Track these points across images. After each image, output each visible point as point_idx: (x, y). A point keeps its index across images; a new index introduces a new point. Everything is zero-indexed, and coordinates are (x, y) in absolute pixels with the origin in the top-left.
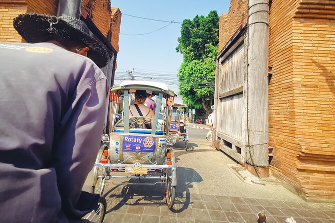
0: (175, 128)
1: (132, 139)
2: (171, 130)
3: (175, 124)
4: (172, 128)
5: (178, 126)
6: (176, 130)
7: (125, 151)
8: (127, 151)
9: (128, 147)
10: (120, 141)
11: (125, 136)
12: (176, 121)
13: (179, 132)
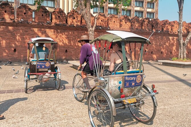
0: (45, 67)
1: (130, 78)
2: (40, 70)
3: (45, 63)
4: (41, 67)
5: (48, 64)
6: (46, 70)
7: (125, 87)
8: (127, 87)
9: (127, 84)
10: (123, 80)
11: (125, 76)
12: (45, 60)
13: (50, 71)
